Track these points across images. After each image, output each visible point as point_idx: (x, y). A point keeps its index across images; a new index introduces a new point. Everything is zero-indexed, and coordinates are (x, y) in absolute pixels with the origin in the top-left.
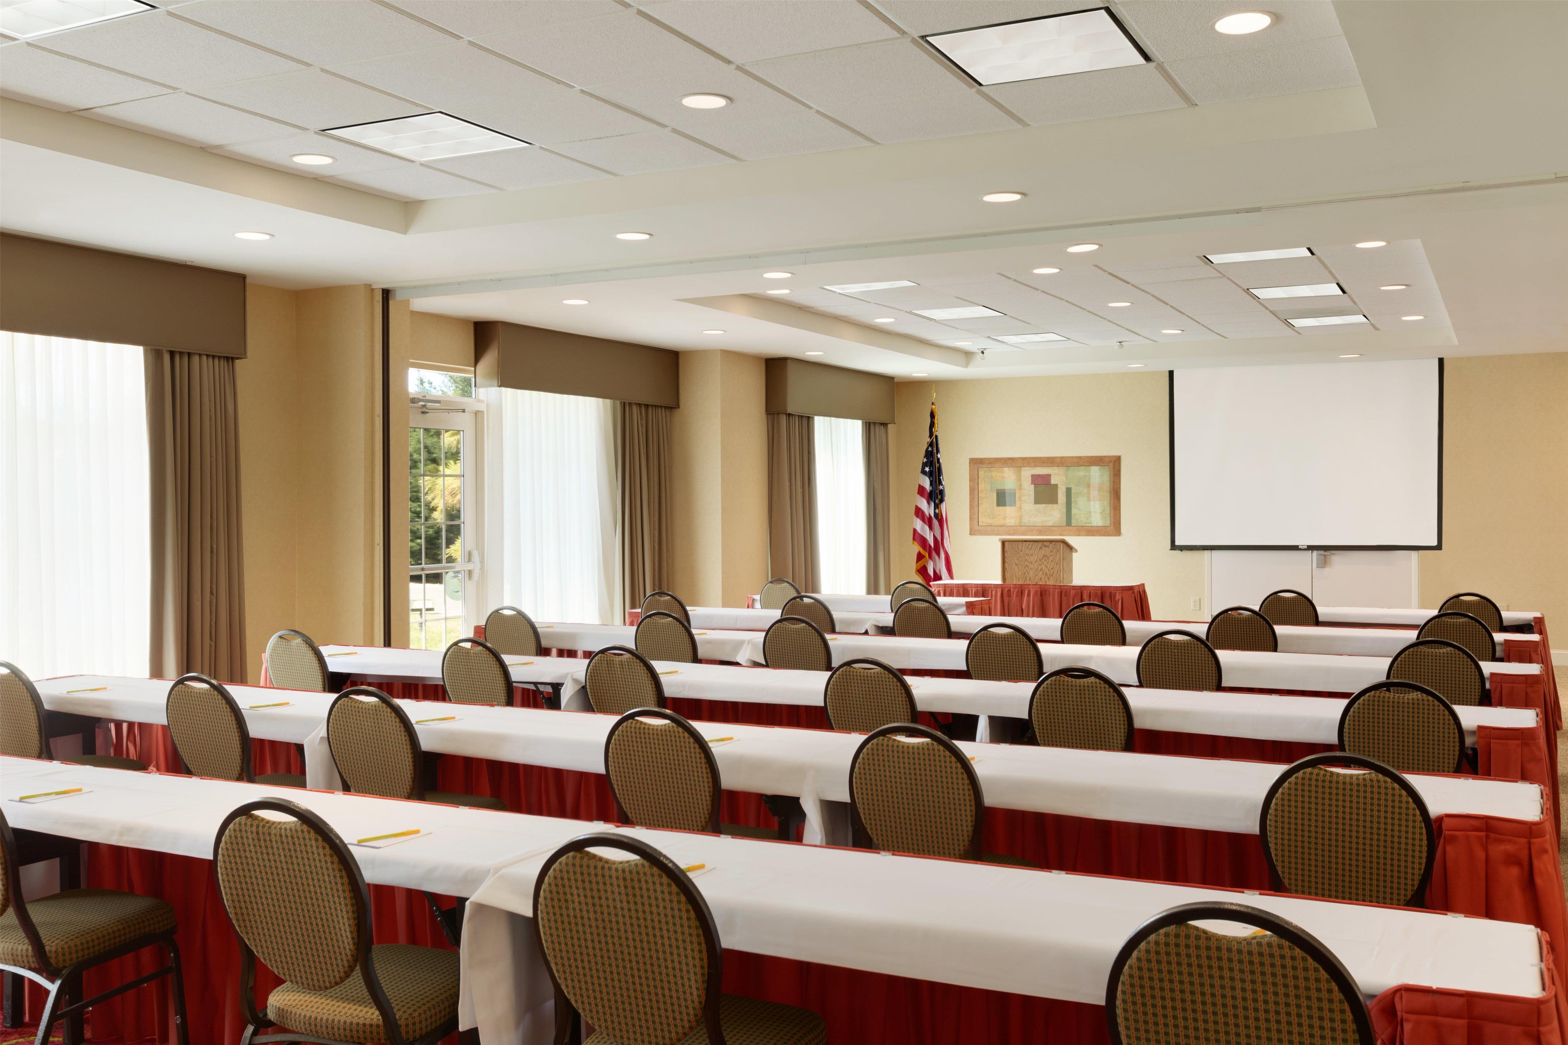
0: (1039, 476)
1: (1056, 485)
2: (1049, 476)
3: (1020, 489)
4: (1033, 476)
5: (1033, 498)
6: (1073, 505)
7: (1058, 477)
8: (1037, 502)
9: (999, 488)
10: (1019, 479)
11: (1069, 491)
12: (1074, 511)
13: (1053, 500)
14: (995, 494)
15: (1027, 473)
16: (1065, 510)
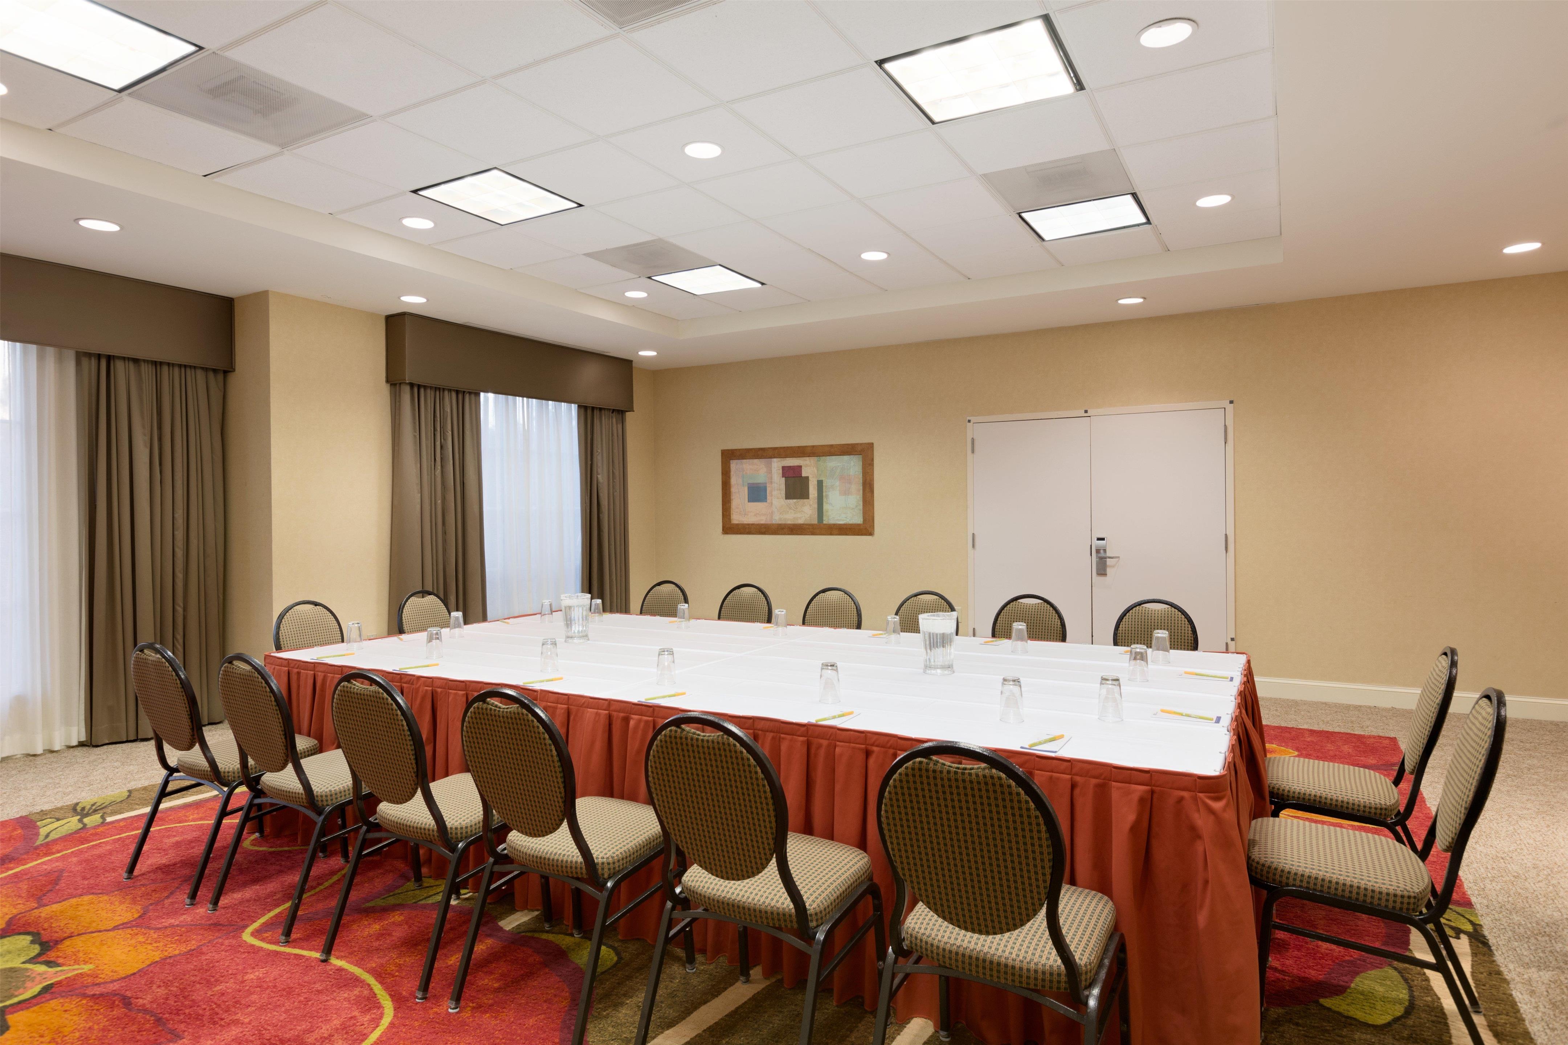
0: (790, 467)
1: (807, 478)
2: (800, 467)
3: (771, 483)
4: (783, 468)
5: (784, 492)
6: (825, 500)
7: (809, 468)
8: (788, 497)
9: (751, 481)
10: (770, 471)
11: (820, 484)
12: (826, 507)
13: (804, 495)
14: (746, 489)
15: (777, 465)
16: (816, 506)
